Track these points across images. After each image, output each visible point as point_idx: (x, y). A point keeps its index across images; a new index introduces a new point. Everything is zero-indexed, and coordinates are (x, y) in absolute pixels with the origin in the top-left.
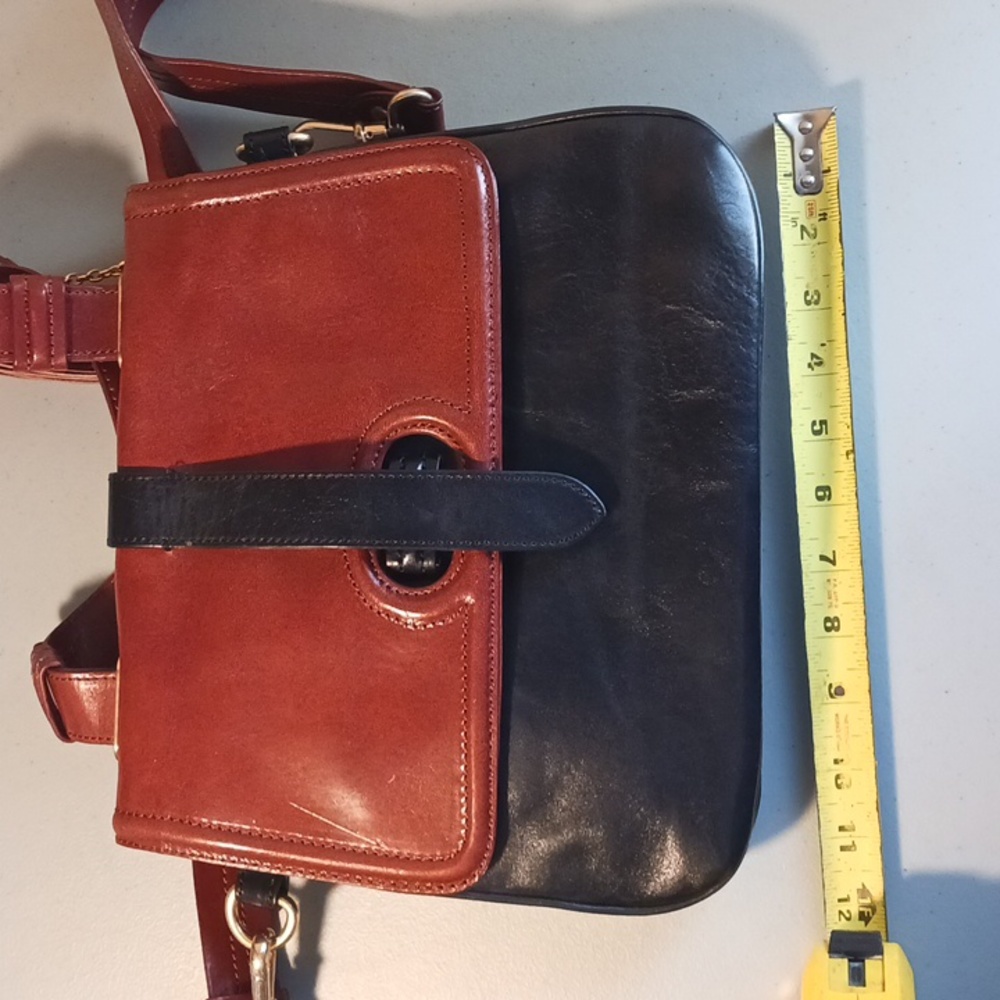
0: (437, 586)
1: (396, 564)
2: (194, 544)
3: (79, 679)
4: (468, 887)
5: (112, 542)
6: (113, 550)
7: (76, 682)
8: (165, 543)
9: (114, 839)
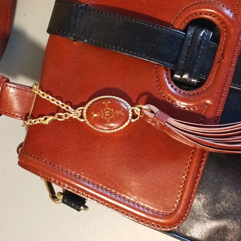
0: (195, 92)
1: (179, 77)
2: (88, 42)
3: (10, 87)
4: (171, 230)
5: (49, 31)
6: (48, 35)
7: (9, 87)
8: (75, 37)
9: (17, 162)
